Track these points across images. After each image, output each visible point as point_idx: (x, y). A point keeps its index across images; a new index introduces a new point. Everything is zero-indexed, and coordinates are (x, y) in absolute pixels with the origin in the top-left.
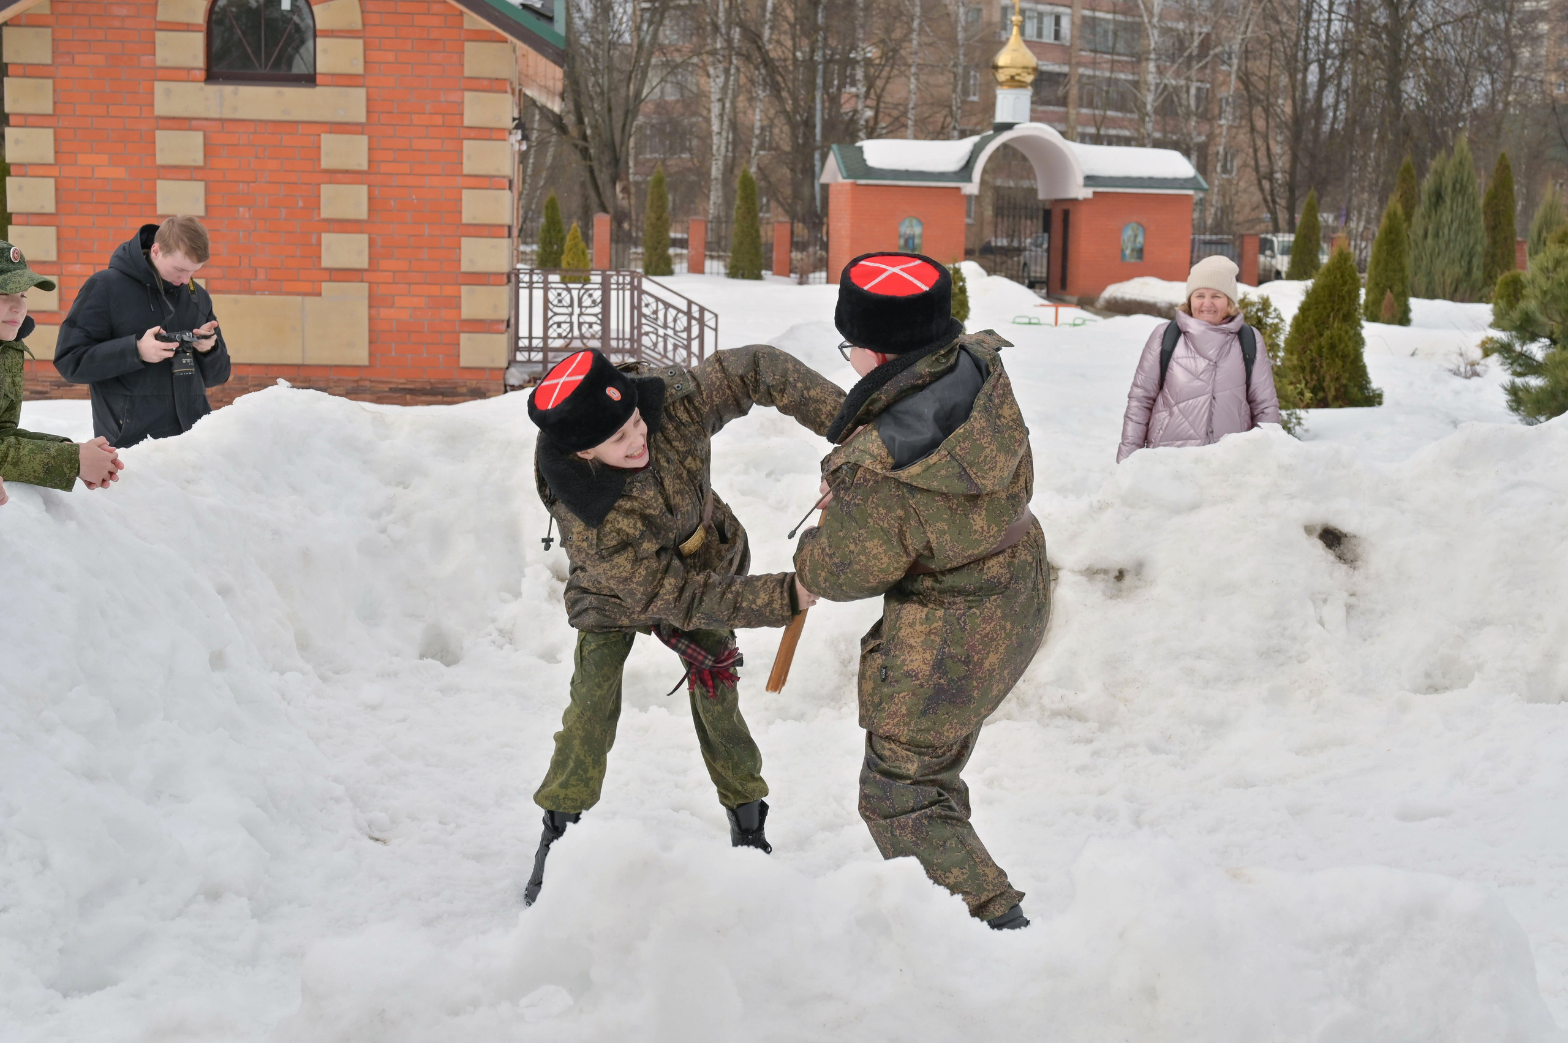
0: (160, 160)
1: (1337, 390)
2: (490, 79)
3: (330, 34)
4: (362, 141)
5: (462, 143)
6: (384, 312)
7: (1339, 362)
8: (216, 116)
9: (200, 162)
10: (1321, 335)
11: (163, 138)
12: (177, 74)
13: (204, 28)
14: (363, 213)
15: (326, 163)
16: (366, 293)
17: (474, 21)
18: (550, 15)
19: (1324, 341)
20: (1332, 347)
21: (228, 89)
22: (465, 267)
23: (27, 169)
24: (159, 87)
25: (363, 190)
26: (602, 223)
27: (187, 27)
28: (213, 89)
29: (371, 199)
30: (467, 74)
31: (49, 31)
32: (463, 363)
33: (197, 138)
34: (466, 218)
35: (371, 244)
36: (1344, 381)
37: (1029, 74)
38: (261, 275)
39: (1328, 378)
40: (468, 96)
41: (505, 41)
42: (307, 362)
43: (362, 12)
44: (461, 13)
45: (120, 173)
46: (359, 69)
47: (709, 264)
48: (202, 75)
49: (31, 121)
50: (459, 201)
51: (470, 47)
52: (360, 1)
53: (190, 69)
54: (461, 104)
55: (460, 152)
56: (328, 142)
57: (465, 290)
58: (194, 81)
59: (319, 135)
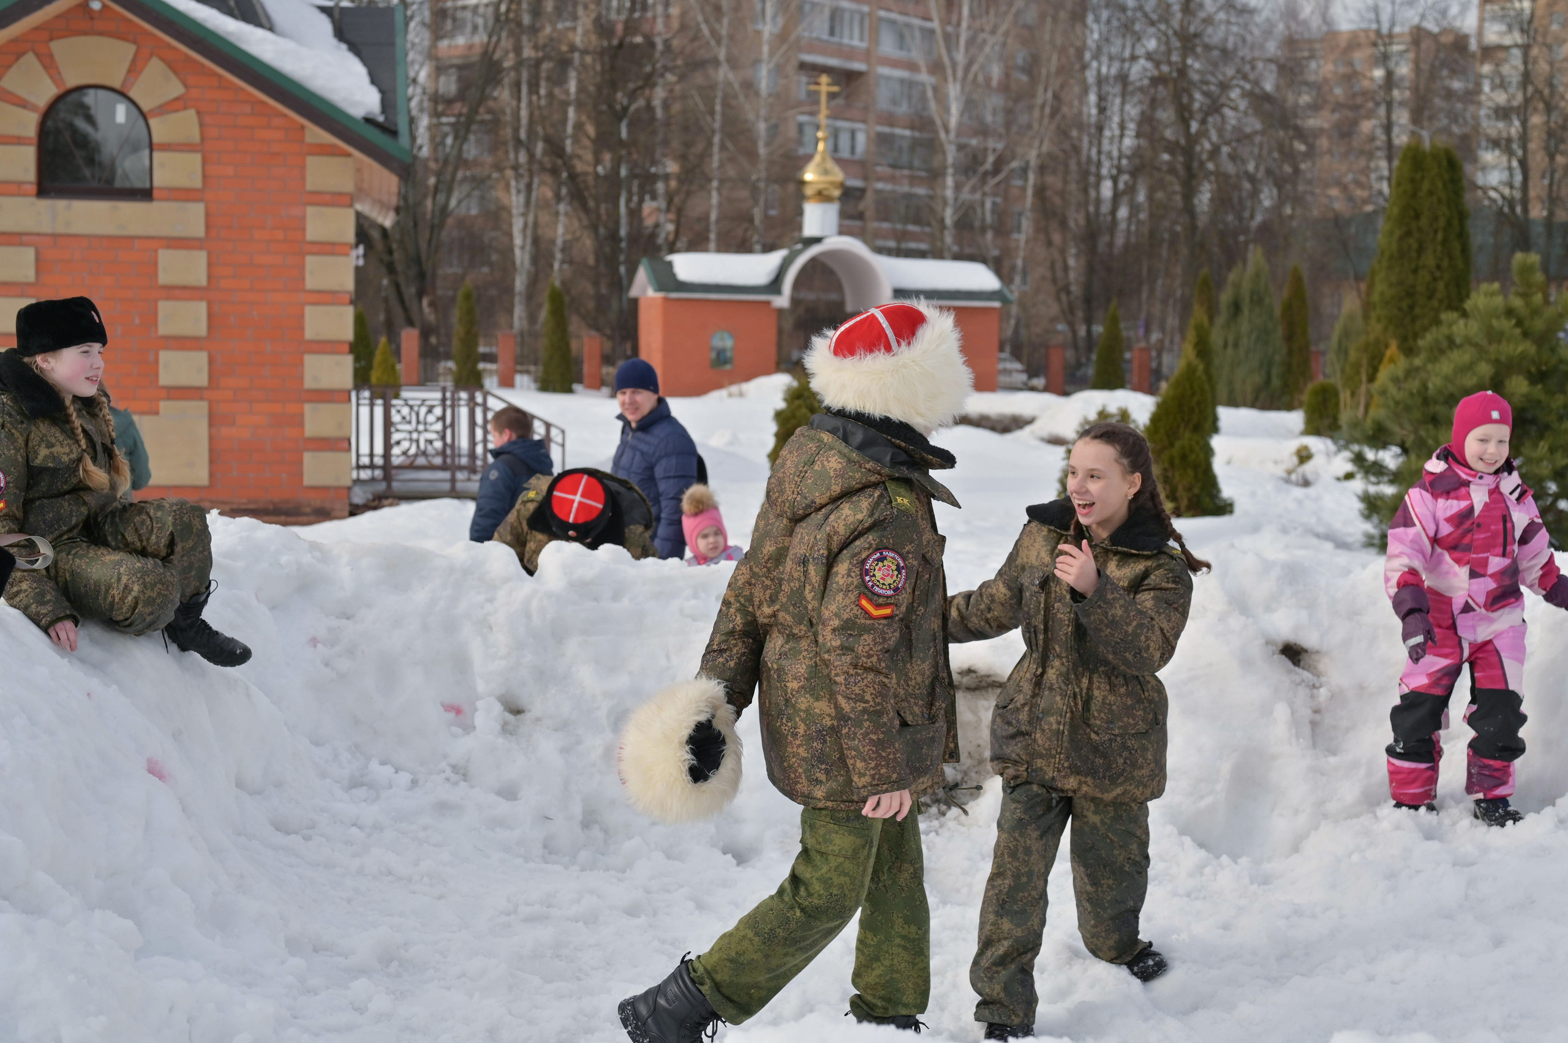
1: (1190, 500)
2: (331, 193)
3: (167, 147)
4: (201, 258)
5: (304, 259)
6: (225, 431)
7: (1191, 472)
8: (46, 229)
9: (31, 278)
10: (1172, 445)
12: (8, 188)
13: (35, 141)
14: (202, 330)
15: (163, 278)
16: (206, 411)
17: (317, 134)
18: (393, 128)
19: (1175, 451)
20: (1184, 457)
21: (61, 204)
22: (309, 383)
25: (202, 307)
26: (410, 338)
27: (17, 141)
28: (45, 204)
29: (210, 316)
30: (309, 187)
32: (307, 481)
33: (29, 254)
34: (309, 334)
35: (211, 361)
36: (1196, 491)
37: (836, 188)
39: (1180, 488)
40: (310, 210)
41: (349, 155)
43: (201, 125)
44: (303, 128)
46: (197, 183)
47: (519, 379)
48: (33, 189)
50: (302, 316)
51: (312, 161)
52: (198, 113)
53: (20, 183)
54: (303, 218)
55: (302, 268)
56: (165, 256)
57: (308, 408)
58: (25, 195)
59: (156, 251)
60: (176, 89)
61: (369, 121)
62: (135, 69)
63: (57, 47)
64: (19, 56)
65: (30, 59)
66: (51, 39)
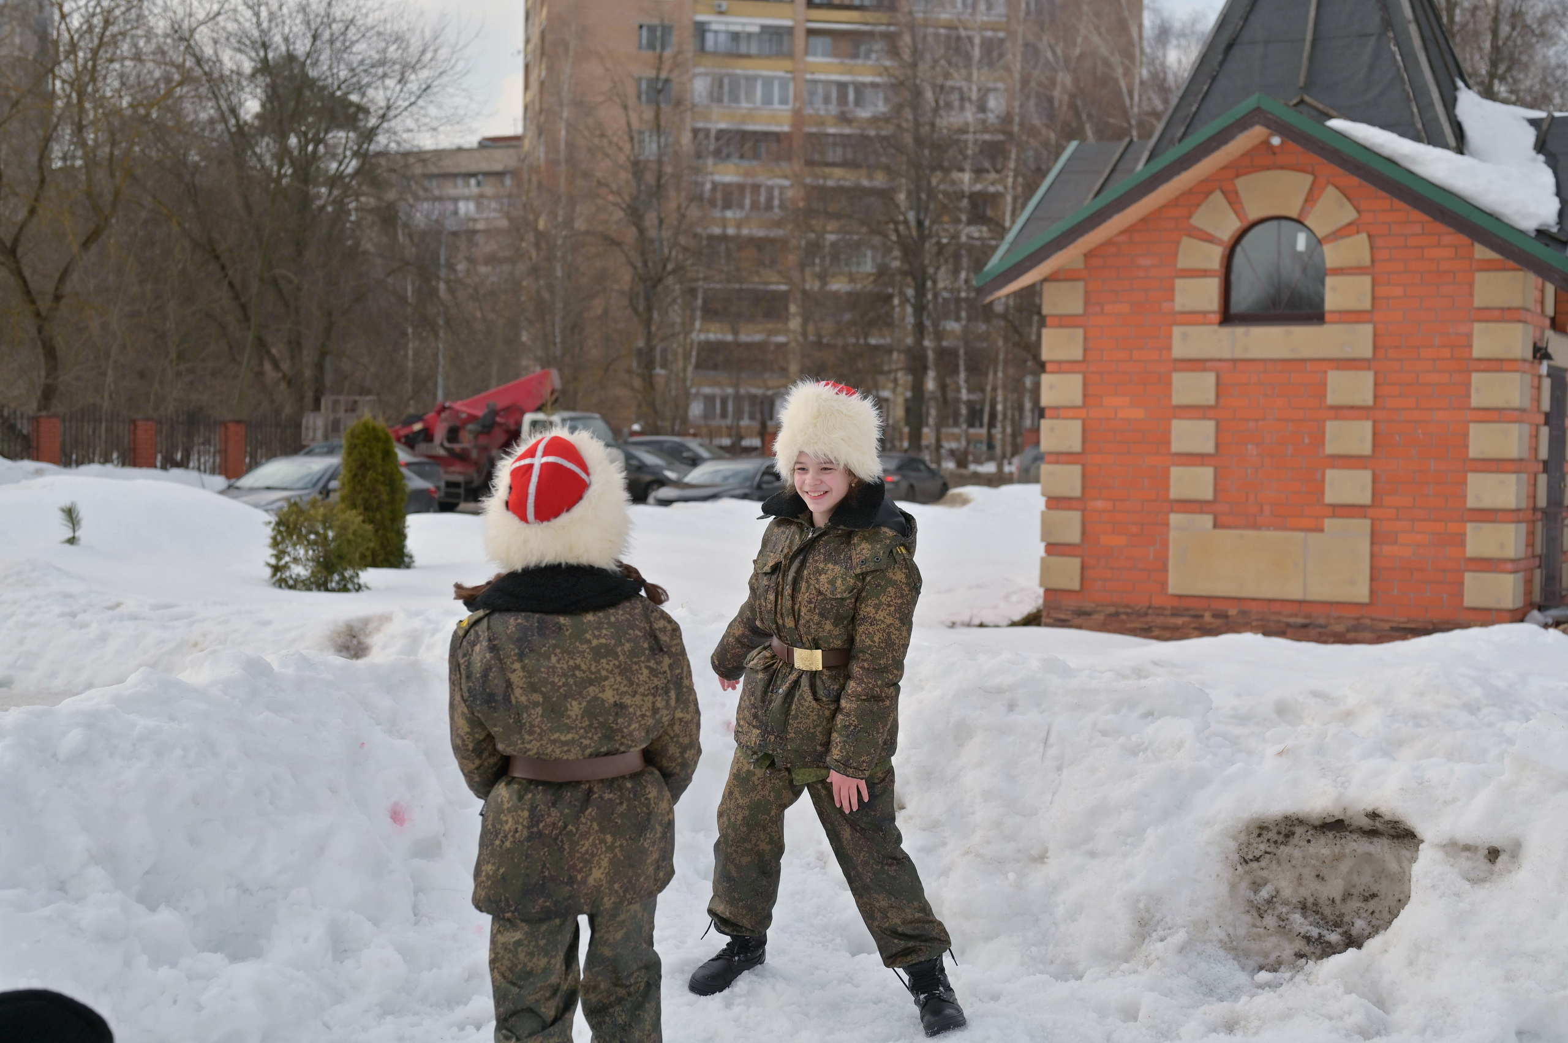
0: (1177, 399)
2: (1502, 309)
3: (1338, 271)
4: (1368, 377)
5: (1470, 376)
6: (1386, 549)
8: (1227, 355)
9: (1212, 400)
11: (1179, 380)
12: (1194, 318)
13: (1222, 272)
14: (1366, 449)
15: (1331, 399)
16: (1368, 529)
17: (1481, 252)
21: (1239, 331)
22: (1471, 503)
23: (1061, 412)
24: (1177, 331)
25: (1367, 426)
27: (1205, 273)
28: (1226, 331)
29: (1375, 434)
30: (1477, 303)
31: (1080, 285)
32: (1465, 603)
33: (1210, 379)
34: (1473, 453)
35: (1375, 479)
38: (1267, 510)
40: (1477, 326)
42: (1309, 598)
43: (1372, 248)
45: (1139, 413)
46: (1367, 305)
48: (1216, 318)
49: (1064, 367)
50: (1466, 435)
51: (1480, 278)
52: (1369, 236)
53: (1205, 313)
54: (1469, 336)
55: (1468, 385)
56: (1334, 378)
57: (1470, 527)
58: (1210, 324)
59: (1326, 372)
60: (1349, 214)
61: (1542, 233)
62: (1311, 198)
63: (1242, 184)
64: (1208, 194)
65: (1217, 197)
66: (1237, 176)
